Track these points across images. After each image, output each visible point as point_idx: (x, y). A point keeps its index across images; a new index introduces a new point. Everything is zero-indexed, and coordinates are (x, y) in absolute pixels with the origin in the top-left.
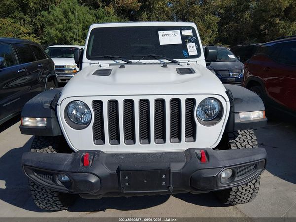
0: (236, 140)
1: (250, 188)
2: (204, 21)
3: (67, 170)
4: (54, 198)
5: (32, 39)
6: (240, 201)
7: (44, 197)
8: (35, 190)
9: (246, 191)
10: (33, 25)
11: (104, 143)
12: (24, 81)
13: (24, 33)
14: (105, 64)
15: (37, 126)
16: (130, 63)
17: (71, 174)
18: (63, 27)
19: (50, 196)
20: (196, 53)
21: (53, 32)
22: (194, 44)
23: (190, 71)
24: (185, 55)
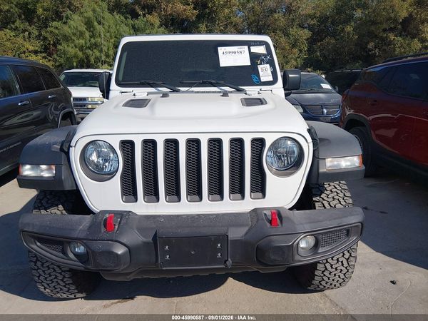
0: (323, 199)
1: (343, 265)
2: (288, 36)
3: (82, 237)
4: (65, 280)
5: (40, 60)
6: (329, 284)
7: (51, 278)
8: (39, 269)
9: (336, 269)
10: (42, 40)
11: (136, 200)
12: (28, 119)
13: (30, 52)
14: (141, 93)
15: (42, 177)
16: (178, 91)
17: (89, 243)
18: (86, 43)
19: (60, 277)
20: (271, 79)
21: (71, 50)
22: (268, 66)
23: (261, 102)
24: (255, 80)
